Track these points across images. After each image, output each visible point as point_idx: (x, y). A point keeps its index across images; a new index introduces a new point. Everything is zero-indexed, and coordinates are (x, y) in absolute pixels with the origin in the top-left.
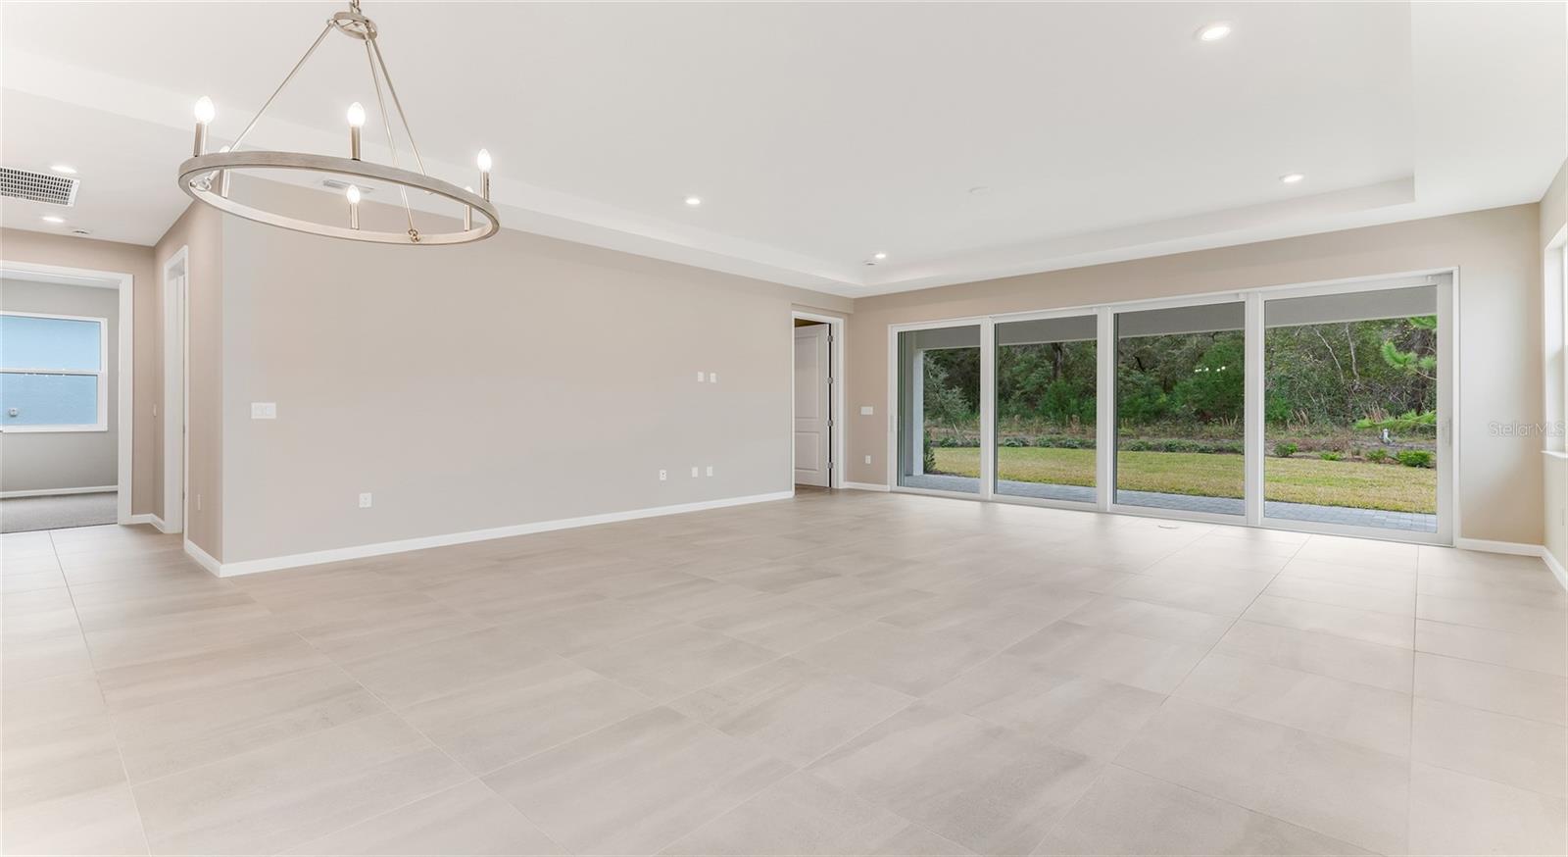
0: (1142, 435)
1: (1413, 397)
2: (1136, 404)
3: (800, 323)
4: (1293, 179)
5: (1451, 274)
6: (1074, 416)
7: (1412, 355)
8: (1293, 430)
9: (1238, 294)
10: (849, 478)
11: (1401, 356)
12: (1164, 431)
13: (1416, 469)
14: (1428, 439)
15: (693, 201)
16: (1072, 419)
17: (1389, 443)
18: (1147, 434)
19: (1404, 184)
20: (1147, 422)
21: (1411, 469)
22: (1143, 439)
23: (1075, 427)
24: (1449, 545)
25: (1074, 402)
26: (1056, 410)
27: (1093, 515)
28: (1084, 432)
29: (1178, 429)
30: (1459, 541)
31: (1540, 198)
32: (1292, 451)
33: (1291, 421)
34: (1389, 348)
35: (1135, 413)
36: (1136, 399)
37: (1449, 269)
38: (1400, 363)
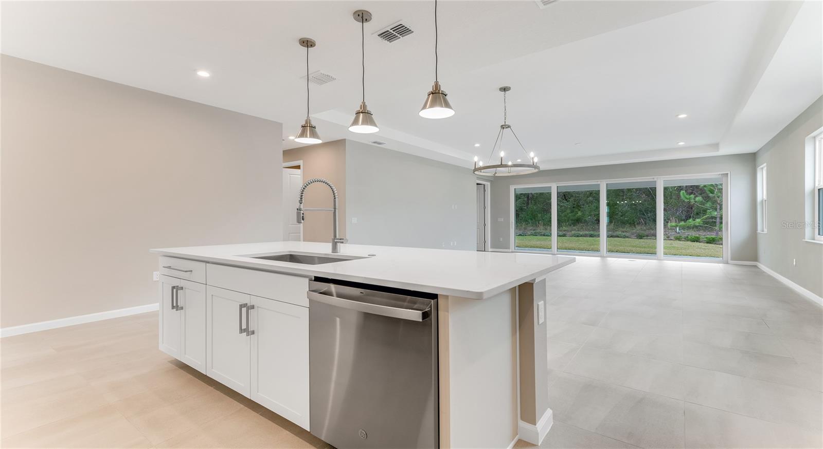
0: (573, 230)
1: (687, 212)
2: (568, 216)
3: (477, 184)
4: (681, 144)
5: (727, 174)
6: (540, 222)
7: (692, 196)
8: (638, 227)
9: (654, 178)
10: (491, 248)
11: (688, 197)
12: (582, 228)
13: (695, 243)
14: (695, 231)
15: (477, 145)
16: (539, 223)
17: (679, 233)
18: (575, 230)
19: (716, 146)
20: (574, 224)
21: (693, 243)
22: (573, 232)
23: (542, 227)
24: (727, 263)
25: (539, 215)
26: (531, 219)
27: (599, 258)
28: (546, 229)
29: (588, 227)
30: (730, 261)
31: (757, 151)
32: (644, 237)
33: (637, 224)
34: (683, 193)
35: (568, 221)
36: (568, 214)
37: (726, 173)
38: (687, 199)
